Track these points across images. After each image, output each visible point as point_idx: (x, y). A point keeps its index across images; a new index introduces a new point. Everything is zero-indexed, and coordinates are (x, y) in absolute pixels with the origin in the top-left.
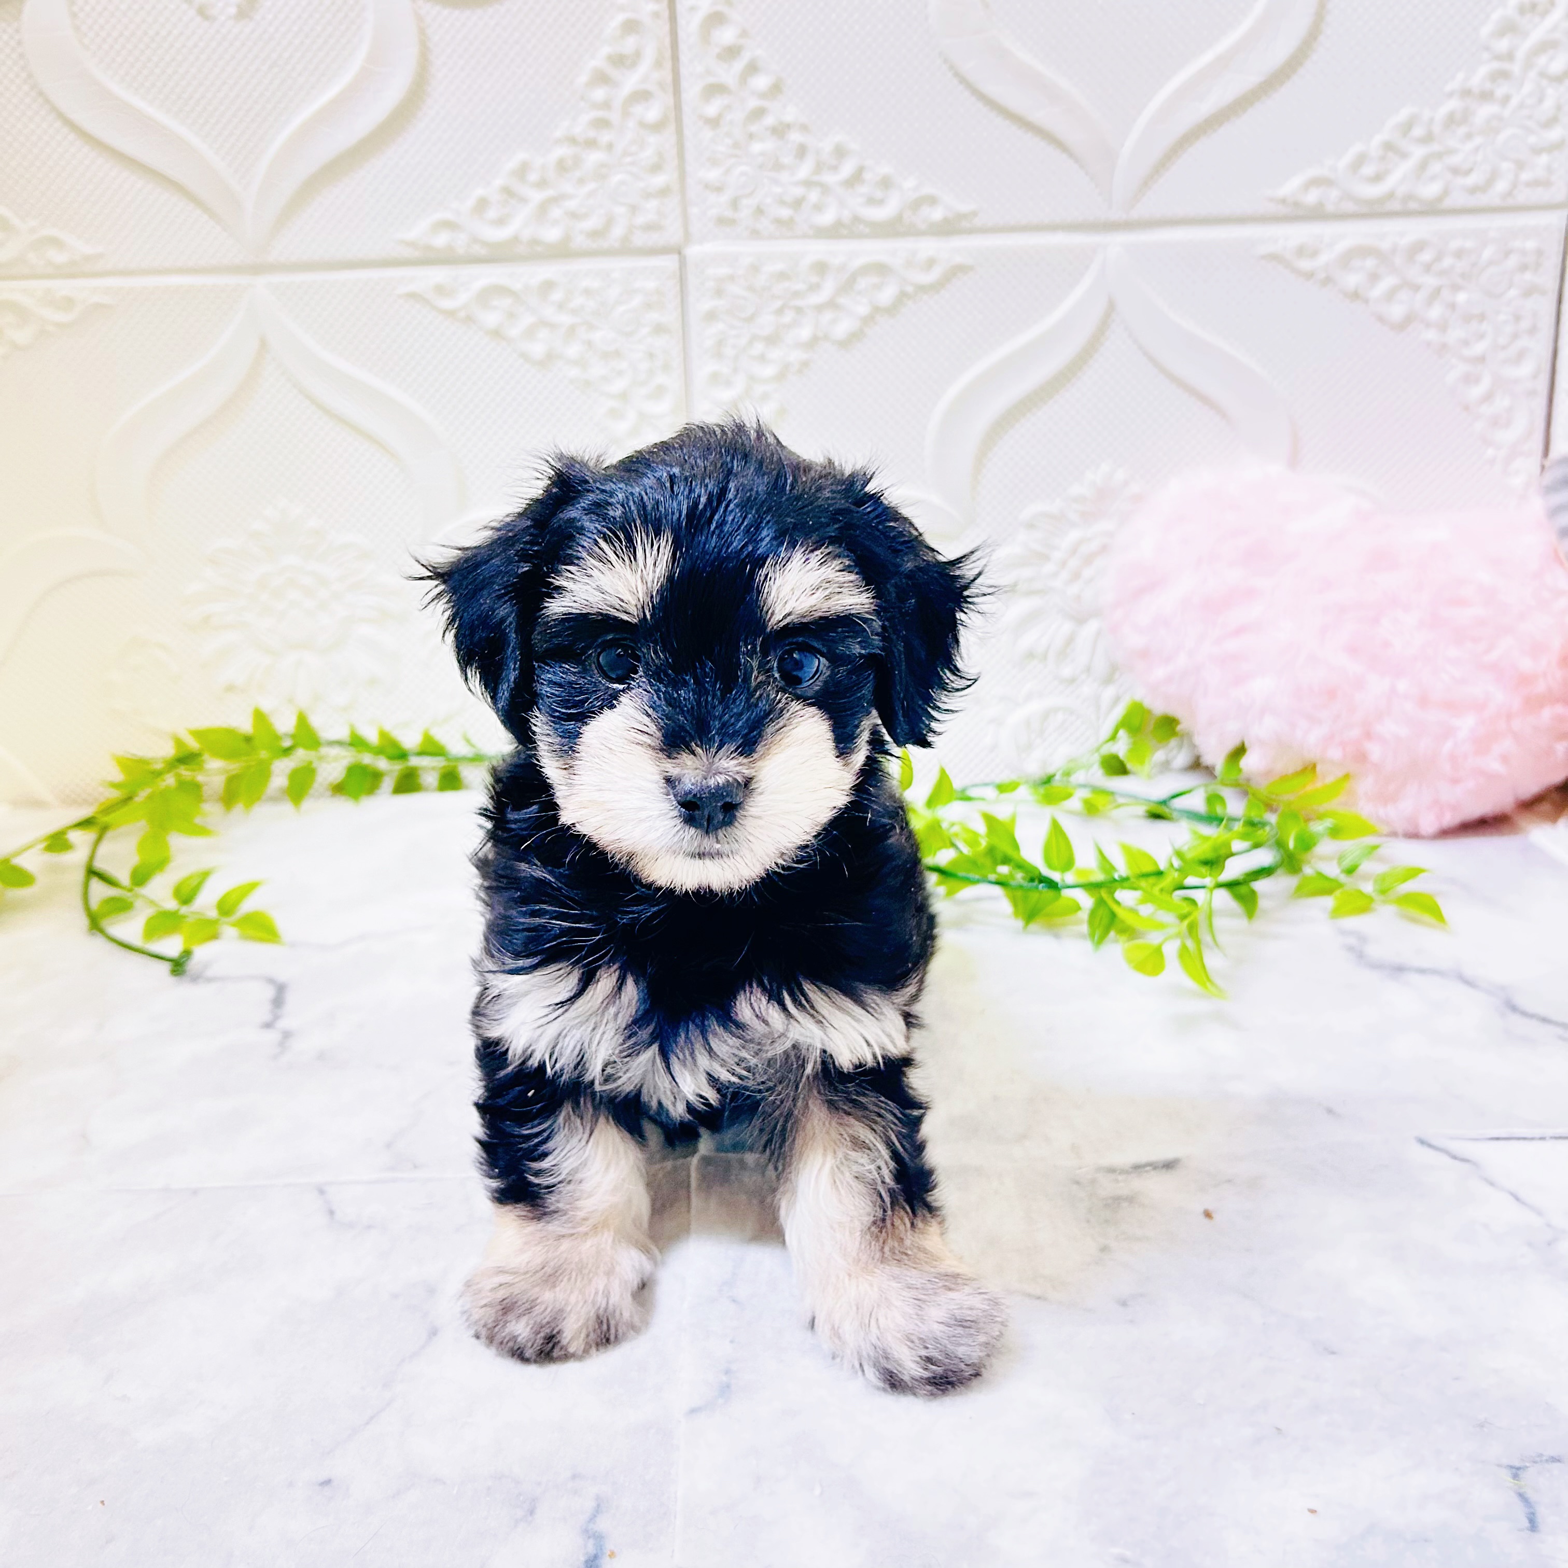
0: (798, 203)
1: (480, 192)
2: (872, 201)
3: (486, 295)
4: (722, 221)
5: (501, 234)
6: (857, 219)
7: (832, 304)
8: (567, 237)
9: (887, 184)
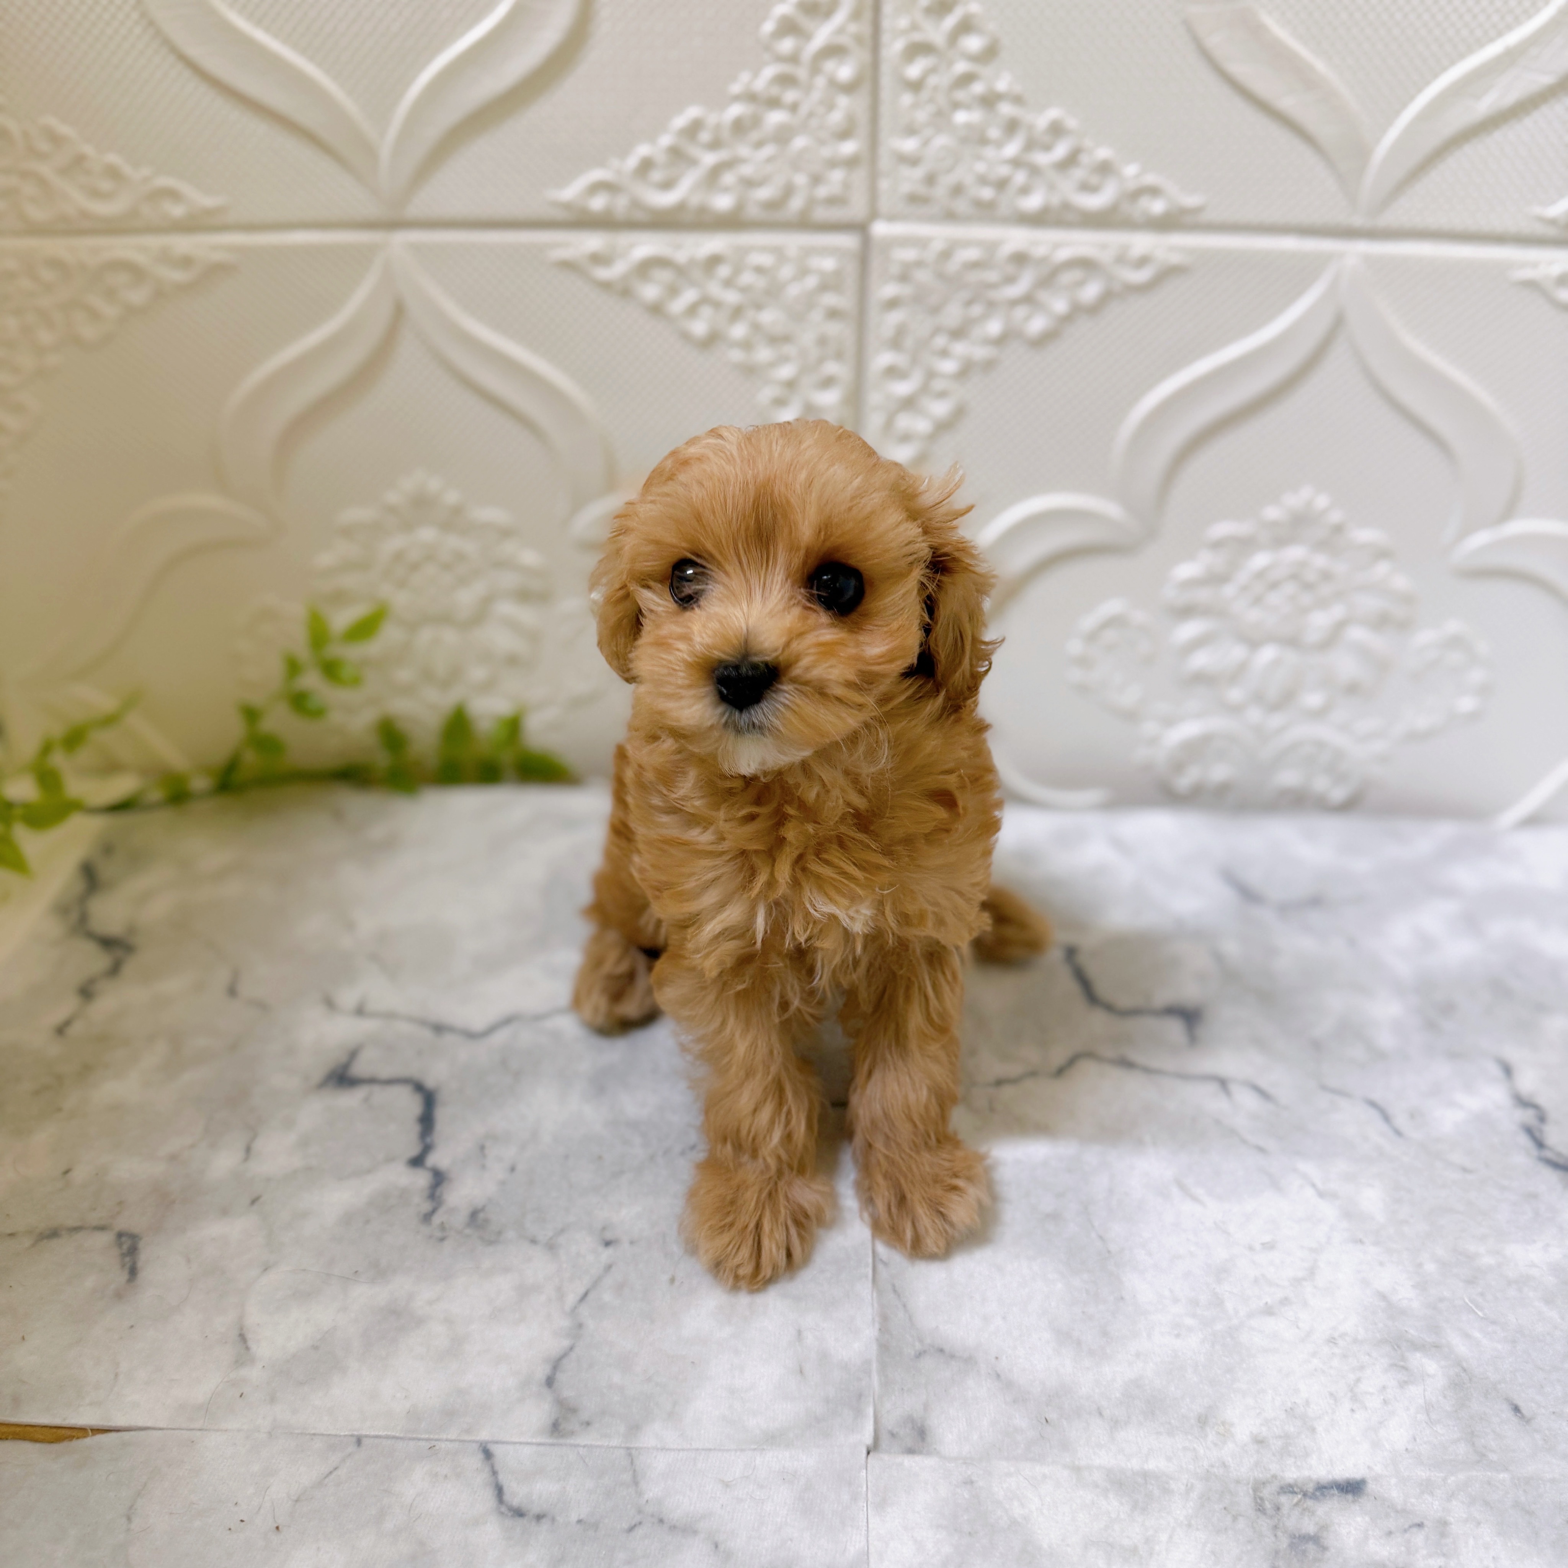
0: (1002, 184)
1: (643, 150)
2: (1086, 188)
3: (646, 268)
4: (914, 199)
5: (666, 199)
6: (1066, 206)
7: (1028, 299)
8: (740, 207)
9: (1105, 169)
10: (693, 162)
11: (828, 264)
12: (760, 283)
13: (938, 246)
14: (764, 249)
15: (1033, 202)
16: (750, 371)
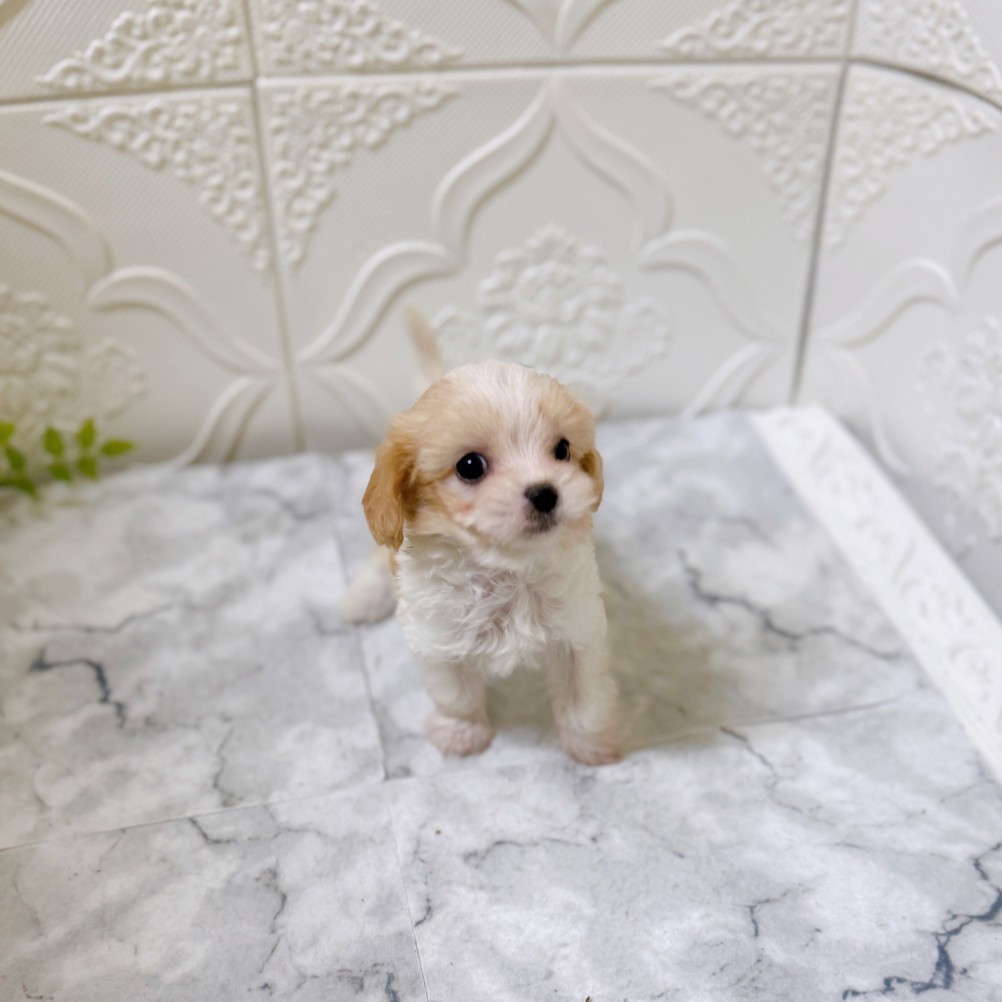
0: (336, 49)
1: (96, 44)
2: (388, 48)
3: (111, 121)
4: (281, 62)
5: (117, 75)
6: (378, 61)
7: (363, 121)
8: (167, 76)
9: (398, 35)
10: (132, 49)
11: (232, 108)
12: (190, 124)
13: (300, 93)
14: (188, 102)
15: (357, 59)
16: (191, 182)
